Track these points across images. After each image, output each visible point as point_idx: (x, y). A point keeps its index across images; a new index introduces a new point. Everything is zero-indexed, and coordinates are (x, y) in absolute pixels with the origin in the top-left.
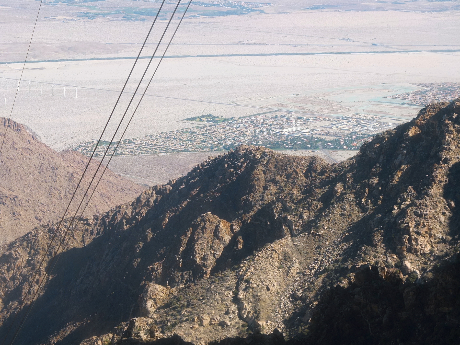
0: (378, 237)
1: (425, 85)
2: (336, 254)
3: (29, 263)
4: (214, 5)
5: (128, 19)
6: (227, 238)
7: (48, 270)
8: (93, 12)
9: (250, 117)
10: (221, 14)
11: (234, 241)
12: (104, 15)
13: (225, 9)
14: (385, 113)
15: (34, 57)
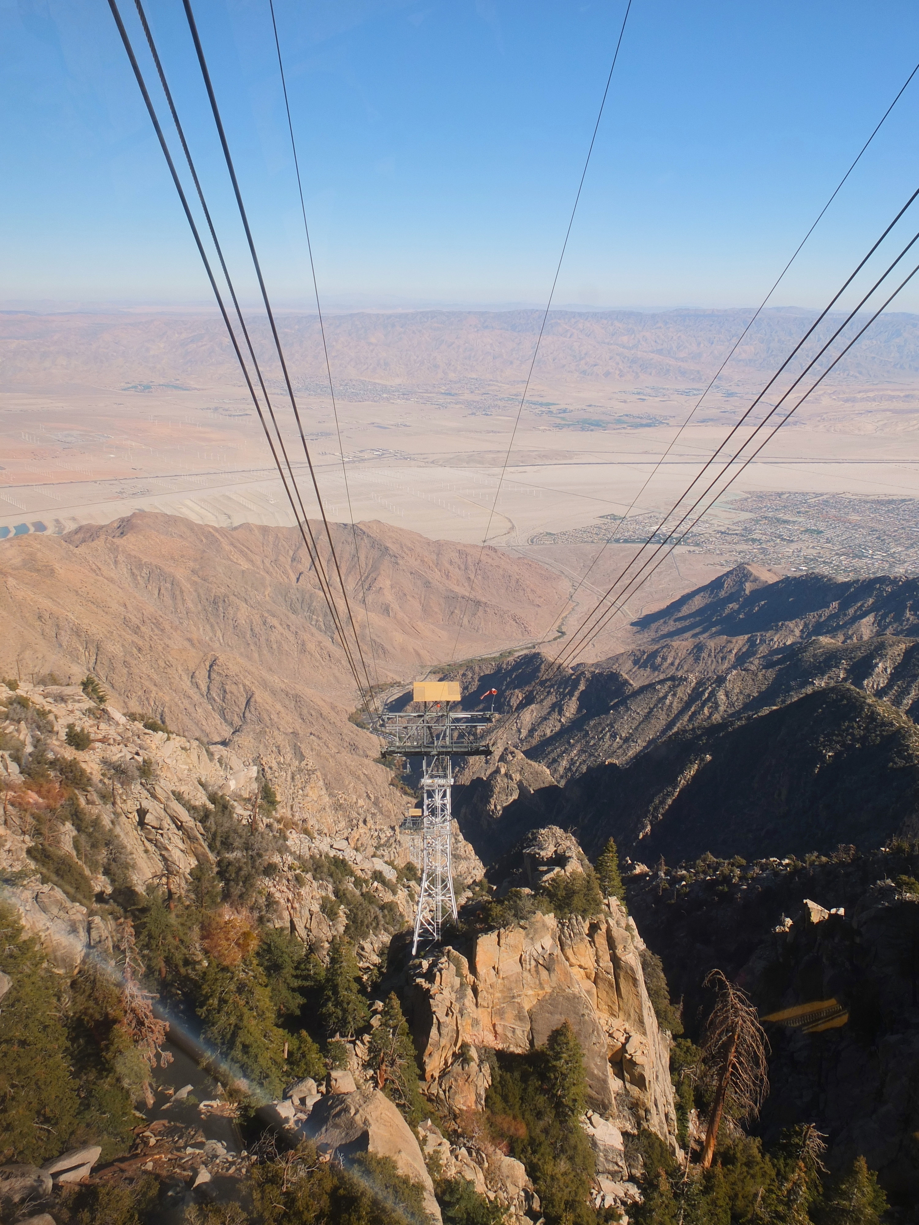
0: (556, 710)
1: (749, 493)
2: (545, 713)
3: (472, 677)
4: (638, 417)
5: (583, 429)
6: (521, 699)
7: (478, 681)
8: (563, 422)
9: (635, 516)
10: (642, 425)
11: (522, 700)
12: (569, 425)
13: (645, 422)
14: (716, 516)
15: (522, 462)
